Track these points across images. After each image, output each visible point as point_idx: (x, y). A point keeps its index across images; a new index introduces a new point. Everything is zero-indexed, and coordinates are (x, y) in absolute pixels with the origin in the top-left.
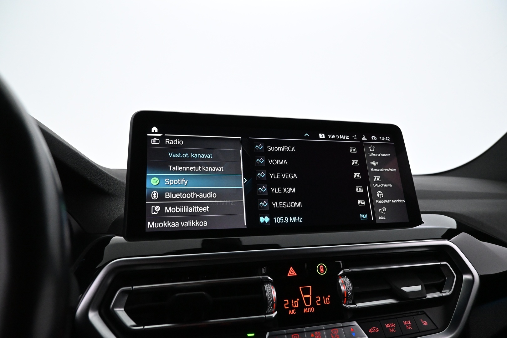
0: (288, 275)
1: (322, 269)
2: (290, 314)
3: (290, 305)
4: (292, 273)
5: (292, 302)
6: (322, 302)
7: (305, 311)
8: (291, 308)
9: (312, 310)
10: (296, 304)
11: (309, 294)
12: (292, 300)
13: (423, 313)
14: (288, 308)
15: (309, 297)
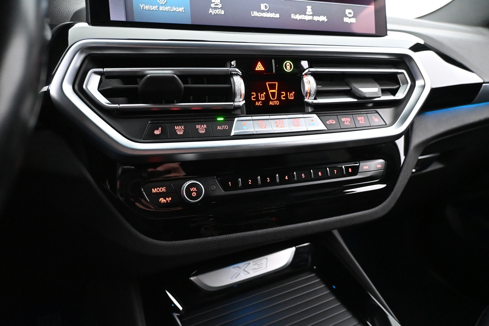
0: (256, 69)
1: (288, 66)
2: (257, 105)
3: (257, 97)
4: (260, 67)
5: (259, 95)
6: (286, 97)
7: (271, 103)
8: (258, 100)
9: (277, 103)
10: (262, 97)
11: (275, 89)
12: (259, 94)
13: (376, 112)
14: (255, 100)
15: (275, 92)
